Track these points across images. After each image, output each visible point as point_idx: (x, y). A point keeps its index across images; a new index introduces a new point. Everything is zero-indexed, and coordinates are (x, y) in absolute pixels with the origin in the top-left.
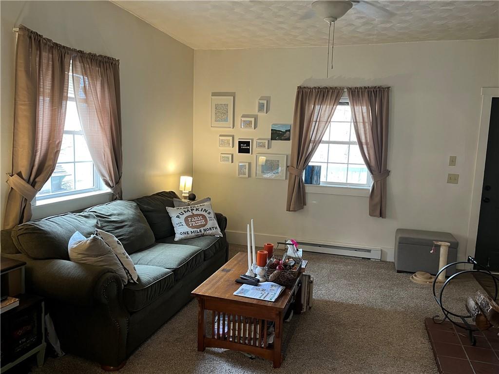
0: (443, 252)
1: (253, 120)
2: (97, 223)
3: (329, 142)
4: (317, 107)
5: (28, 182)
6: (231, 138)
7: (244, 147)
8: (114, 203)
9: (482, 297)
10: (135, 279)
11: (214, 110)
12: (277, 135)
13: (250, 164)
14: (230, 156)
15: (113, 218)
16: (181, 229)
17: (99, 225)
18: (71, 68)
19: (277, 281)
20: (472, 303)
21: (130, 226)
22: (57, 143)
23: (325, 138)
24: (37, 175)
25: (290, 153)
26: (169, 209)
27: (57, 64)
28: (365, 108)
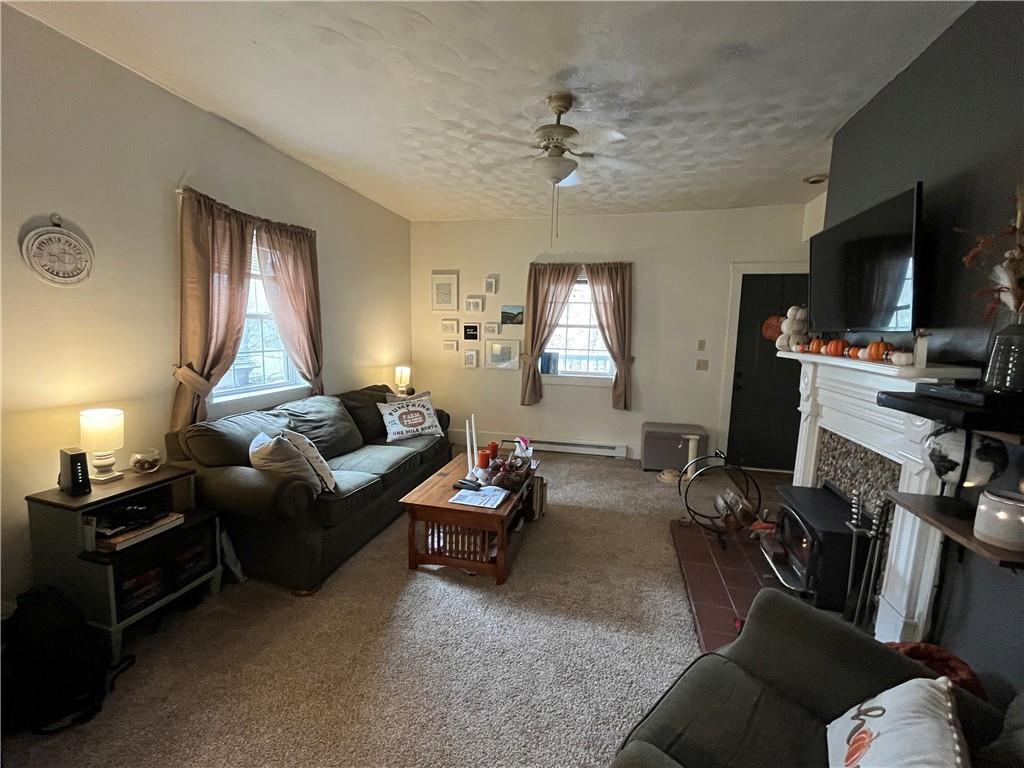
0: (692, 446)
1: (480, 301)
2: (290, 422)
3: (568, 326)
4: (552, 288)
5: (201, 375)
6: (455, 323)
7: (471, 333)
8: (312, 398)
9: (732, 494)
10: (332, 488)
11: (435, 289)
12: (508, 318)
13: (478, 352)
14: (455, 343)
15: (309, 417)
16: (394, 427)
17: (292, 425)
18: (254, 240)
19: (501, 484)
20: (721, 502)
21: (331, 426)
22: (237, 328)
23: (562, 321)
24: (213, 366)
25: (522, 338)
26: (380, 406)
27: (236, 235)
28: (605, 288)
